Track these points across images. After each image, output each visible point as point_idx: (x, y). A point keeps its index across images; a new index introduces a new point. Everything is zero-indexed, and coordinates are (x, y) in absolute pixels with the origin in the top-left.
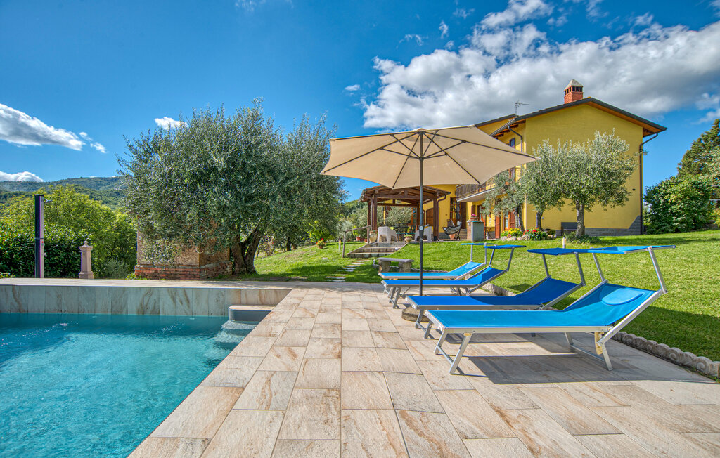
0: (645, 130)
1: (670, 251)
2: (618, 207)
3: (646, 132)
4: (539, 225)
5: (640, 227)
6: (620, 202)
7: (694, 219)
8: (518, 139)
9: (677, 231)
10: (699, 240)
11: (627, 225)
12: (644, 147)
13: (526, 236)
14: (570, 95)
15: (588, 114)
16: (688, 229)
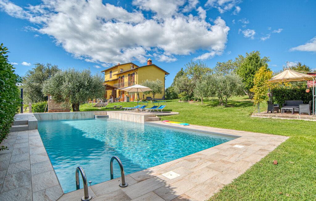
0: (165, 73)
1: (169, 103)
2: (160, 94)
3: (166, 74)
4: (144, 98)
5: (164, 99)
6: (161, 93)
7: (175, 96)
8: (135, 73)
9: (172, 99)
10: (174, 101)
11: (161, 98)
12: (165, 78)
13: (141, 101)
14: (149, 62)
15: (153, 68)
16: (174, 99)
